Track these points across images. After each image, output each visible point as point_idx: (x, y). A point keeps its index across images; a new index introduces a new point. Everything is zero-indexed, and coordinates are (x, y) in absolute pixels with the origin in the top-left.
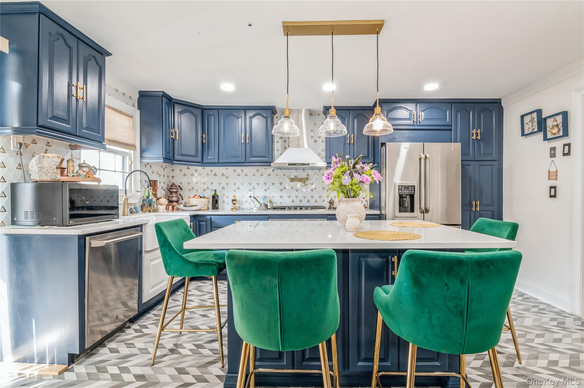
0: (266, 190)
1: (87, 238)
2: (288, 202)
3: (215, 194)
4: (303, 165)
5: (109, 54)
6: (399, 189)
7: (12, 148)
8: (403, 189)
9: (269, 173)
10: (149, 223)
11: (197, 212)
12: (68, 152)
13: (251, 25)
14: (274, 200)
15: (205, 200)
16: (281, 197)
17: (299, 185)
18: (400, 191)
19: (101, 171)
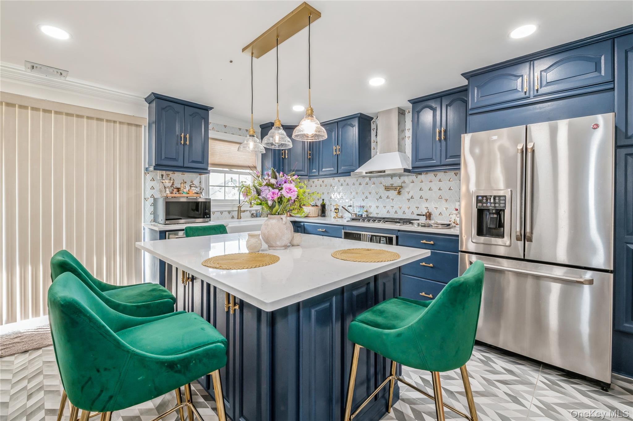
0: (363, 200)
1: (167, 233)
2: (383, 214)
3: (323, 202)
4: (379, 173)
5: (211, 108)
6: (478, 201)
7: (158, 178)
8: (484, 201)
9: (366, 182)
10: (229, 226)
11: (296, 219)
12: (198, 177)
13: (232, 62)
14: (371, 210)
15: (315, 209)
16: (377, 207)
17: (392, 193)
18: (480, 204)
19: (226, 187)
